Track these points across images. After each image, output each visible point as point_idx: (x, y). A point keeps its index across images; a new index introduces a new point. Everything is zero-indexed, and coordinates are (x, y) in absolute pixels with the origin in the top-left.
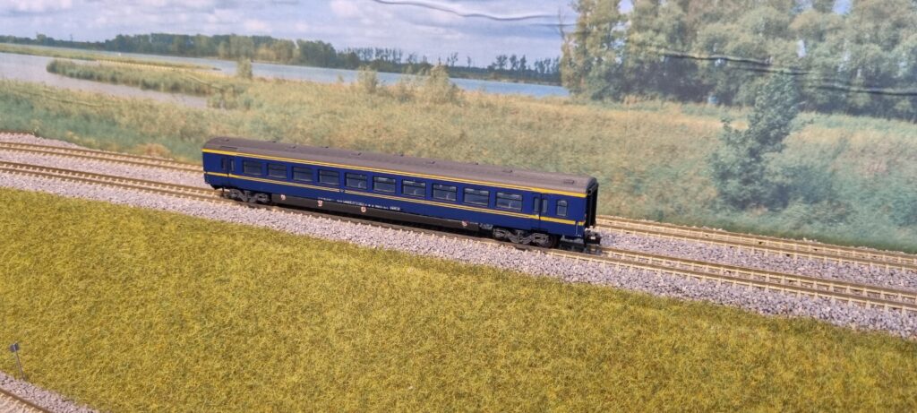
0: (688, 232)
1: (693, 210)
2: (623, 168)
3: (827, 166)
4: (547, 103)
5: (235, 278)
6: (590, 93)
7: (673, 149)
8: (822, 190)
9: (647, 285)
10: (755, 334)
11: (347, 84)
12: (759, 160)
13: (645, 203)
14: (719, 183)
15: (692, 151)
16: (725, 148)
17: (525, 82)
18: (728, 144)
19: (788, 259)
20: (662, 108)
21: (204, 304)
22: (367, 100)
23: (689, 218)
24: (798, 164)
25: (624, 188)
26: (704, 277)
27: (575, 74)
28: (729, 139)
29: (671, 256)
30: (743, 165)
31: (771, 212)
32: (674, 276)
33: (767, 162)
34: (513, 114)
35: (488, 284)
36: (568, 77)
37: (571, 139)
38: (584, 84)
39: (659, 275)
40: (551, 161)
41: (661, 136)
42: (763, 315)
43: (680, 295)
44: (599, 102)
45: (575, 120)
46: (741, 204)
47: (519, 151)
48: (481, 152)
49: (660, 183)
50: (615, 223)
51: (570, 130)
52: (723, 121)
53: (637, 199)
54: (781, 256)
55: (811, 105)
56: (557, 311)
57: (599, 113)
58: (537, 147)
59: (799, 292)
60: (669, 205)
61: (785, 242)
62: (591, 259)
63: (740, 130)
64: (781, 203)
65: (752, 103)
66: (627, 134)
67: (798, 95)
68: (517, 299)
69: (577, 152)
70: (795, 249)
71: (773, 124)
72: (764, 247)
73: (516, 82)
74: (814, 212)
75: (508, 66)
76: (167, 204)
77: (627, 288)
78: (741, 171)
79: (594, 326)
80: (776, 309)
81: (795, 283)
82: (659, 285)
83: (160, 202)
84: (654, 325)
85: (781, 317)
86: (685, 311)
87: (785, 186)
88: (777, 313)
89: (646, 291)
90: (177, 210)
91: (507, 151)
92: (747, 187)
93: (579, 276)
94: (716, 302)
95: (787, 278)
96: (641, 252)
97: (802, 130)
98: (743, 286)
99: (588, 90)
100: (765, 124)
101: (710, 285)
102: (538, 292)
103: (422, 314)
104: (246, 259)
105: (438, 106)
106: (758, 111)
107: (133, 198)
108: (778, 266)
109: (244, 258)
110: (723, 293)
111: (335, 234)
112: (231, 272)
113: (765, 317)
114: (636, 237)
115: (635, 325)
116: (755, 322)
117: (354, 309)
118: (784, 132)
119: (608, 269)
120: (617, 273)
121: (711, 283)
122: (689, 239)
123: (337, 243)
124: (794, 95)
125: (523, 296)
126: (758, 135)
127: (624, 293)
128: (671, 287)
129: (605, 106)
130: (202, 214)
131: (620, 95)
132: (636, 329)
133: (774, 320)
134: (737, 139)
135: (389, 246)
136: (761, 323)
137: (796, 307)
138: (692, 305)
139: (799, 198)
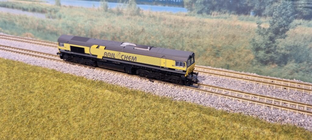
0: (238, 76)
1: (243, 65)
2: (211, 45)
3: (306, 46)
4: (178, 15)
5: (36, 91)
6: (196, 11)
7: (234, 37)
8: (304, 57)
9: (213, 103)
10: (264, 133)
11: (96, 8)
12: (274, 42)
13: (221, 60)
14: (255, 53)
15: (243, 38)
16: (258, 36)
17: (168, 6)
18: (259, 34)
19: (285, 90)
20: (229, 18)
21: (23, 102)
22: (104, 15)
23: (241, 68)
24: (292, 45)
25: (212, 54)
26: (241, 100)
27: (190, 2)
28: (260, 32)
29: (228, 88)
30: (266, 44)
31: (279, 67)
32: (226, 99)
33: (278, 43)
34: (163, 20)
35: (138, 99)
36: (187, 3)
37: (188, 33)
38: (194, 7)
39: (219, 98)
40: (180, 41)
41: (229, 30)
42: (269, 122)
43: (228, 109)
44: (201, 15)
46: (265, 63)
47: (166, 37)
48: (151, 37)
49: (228, 52)
50: (206, 70)
51: (188, 28)
52: (257, 24)
53: (217, 59)
54: (281, 89)
55: (300, 16)
56: (167, 115)
57: (201, 20)
58: (174, 35)
59: (289, 110)
60: (232, 62)
61: (285, 81)
62: (188, 89)
63: (265, 28)
64: (284, 63)
65: (271, 15)
66: (213, 30)
67: (294, 11)
68: (150, 107)
69: (191, 37)
70: (289, 85)
71: (281, 25)
72: (274, 84)
73: (164, 6)
74: (299, 67)
76: (19, 58)
77: (203, 104)
78: (265, 47)
79: (184, 124)
80: (276, 119)
81: (287, 104)
82: (219, 103)
83: (17, 57)
84: (213, 125)
85: (278, 124)
86: (229, 118)
87: (286, 54)
88: (276, 121)
89: (212, 106)
90: (22, 61)
91: (162, 37)
92: (268, 54)
93: (181, 97)
94: (246, 114)
95: (283, 102)
96: (214, 85)
97: (295, 28)
98: (260, 106)
99: (196, 9)
100: (278, 25)
101: (244, 105)
102: (160, 105)
103: (109, 112)
104: (42, 83)
105: (132, 17)
106: (274, 19)
107: (7, 55)
108: (280, 94)
109: (41, 83)
110: (249, 109)
111: (80, 73)
112: (35, 89)
113: (269, 123)
114: (213, 77)
115: (204, 124)
116: (264, 125)
117: (81, 108)
118: (286, 29)
119: (196, 94)
120: (199, 96)
121: (244, 103)
122: (238, 79)
123: (79, 78)
124: (292, 11)
125: (153, 106)
126: (274, 30)
127: (201, 107)
128: (224, 105)
129: (203, 17)
130: (30, 63)
131: (210, 12)
132: (204, 126)
133: (274, 125)
134: (264, 32)
135: (100, 79)
136: (267, 126)
137: (286, 118)
138: (233, 115)
139: (292, 60)
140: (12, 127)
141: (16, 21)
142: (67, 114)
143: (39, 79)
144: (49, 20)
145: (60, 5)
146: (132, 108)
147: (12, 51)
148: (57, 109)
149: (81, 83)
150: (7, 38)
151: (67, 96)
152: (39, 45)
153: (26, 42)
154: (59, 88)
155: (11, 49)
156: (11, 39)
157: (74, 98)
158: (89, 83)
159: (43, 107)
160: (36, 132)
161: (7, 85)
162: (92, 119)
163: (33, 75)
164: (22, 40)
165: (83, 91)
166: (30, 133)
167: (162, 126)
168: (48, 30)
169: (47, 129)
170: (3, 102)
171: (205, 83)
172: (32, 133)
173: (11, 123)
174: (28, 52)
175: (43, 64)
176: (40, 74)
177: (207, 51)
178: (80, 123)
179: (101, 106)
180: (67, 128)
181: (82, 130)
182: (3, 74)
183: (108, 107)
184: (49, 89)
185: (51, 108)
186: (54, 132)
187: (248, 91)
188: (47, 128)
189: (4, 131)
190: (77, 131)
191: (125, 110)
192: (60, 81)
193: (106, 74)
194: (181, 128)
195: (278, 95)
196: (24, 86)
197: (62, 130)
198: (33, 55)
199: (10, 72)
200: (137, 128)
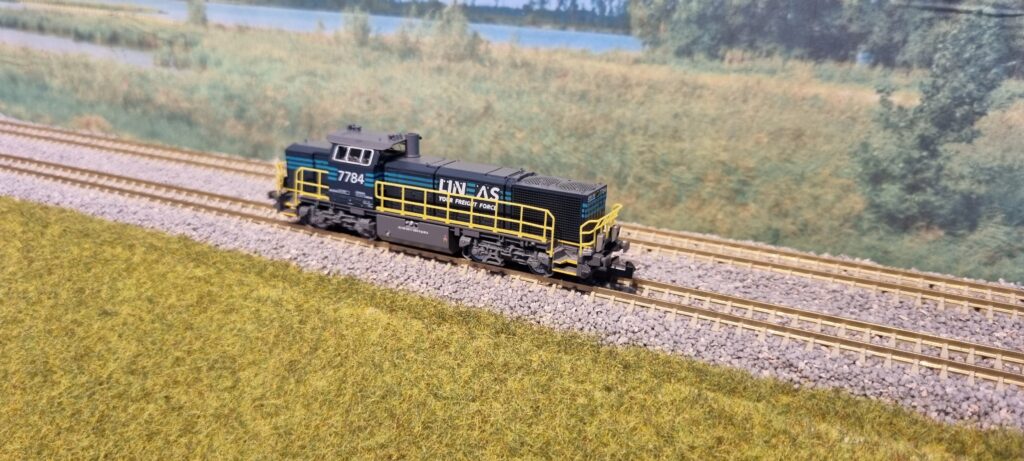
0: (814, 265)
1: (826, 230)
2: (723, 163)
4: (608, 60)
5: (125, 310)
6: (673, 46)
7: (798, 135)
9: (741, 354)
10: (923, 457)
11: (329, 33)
12: (934, 154)
13: (752, 215)
14: (868, 190)
15: (829, 139)
16: (882, 132)
17: (578, 29)
18: (885, 128)
19: (978, 316)
20: (783, 70)
21: (78, 347)
22: (356, 56)
23: (819, 241)
24: (995, 164)
25: (723, 193)
26: (837, 345)
27: (652, 16)
28: (887, 120)
29: (783, 305)
30: (909, 161)
31: (949, 238)
32: (786, 342)
33: (948, 158)
34: (559, 77)
35: (483, 340)
36: (641, 20)
37: (645, 116)
38: (664, 31)
39: (762, 338)
40: (614, 149)
41: (781, 113)
42: (938, 419)
43: (795, 377)
44: (686, 60)
45: (650, 87)
46: (900, 223)
47: (566, 134)
48: (513, 135)
49: (777, 187)
50: (703, 246)
51: (642, 104)
52: (880, 91)
53: (740, 209)
54: (965, 311)
56: (588, 394)
57: (687, 78)
58: (594, 128)
59: (1001, 379)
60: (789, 220)
61: (971, 285)
62: (653, 306)
63: (907, 106)
64: (966, 224)
65: (927, 63)
66: (727, 111)
67: (1005, 50)
68: (525, 368)
69: (653, 136)
70: (989, 298)
71: (961, 97)
72: (938, 294)
73: (564, 28)
74: (1018, 240)
75: (552, 5)
76: (64, 197)
77: (706, 359)
78: (904, 172)
79: (645, 425)
80: (961, 410)
81: (992, 362)
82: (760, 356)
83: (56, 194)
84: (745, 429)
85: (969, 427)
86: (801, 407)
87: (974, 196)
88: (962, 418)
89: (737, 366)
90: (73, 207)
91: (551, 133)
92: (913, 196)
93: (630, 334)
94: (856, 392)
95: (978, 352)
96: (738, 295)
97: (1008, 107)
98: (902, 365)
99: (670, 43)
100: (948, 98)
101: (846, 361)
102: (561, 358)
103: (379, 383)
104: (144, 283)
105: (453, 65)
106: (937, 76)
107: (23, 187)
108: (961, 328)
109: (142, 281)
110: (867, 376)
111: (275, 249)
112: (121, 301)
113: (940, 426)
114: (733, 269)
115: (714, 426)
116: (922, 433)
117: (282, 369)
118: (978, 110)
119: (679, 324)
120: (692, 332)
121: (848, 357)
122: (815, 277)
123: (273, 265)
124: (998, 51)
125: (535, 365)
126: (934, 115)
127: (701, 367)
128: (780, 361)
129: (695, 67)
130: (103, 213)
131: (717, 51)
132: (715, 434)
133: (956, 432)
134: (900, 121)
135: (348, 272)
136: (934, 435)
137: (996, 408)
138: (813, 396)
139: (994, 216)
140: (39, 431)
141: (51, 74)
142: (233, 387)
143: (135, 269)
144: (165, 72)
145: (204, 21)
146: (462, 371)
147: (39, 174)
148: (199, 370)
149: (281, 284)
150: (21, 130)
151: (232, 326)
152: (129, 156)
153: (86, 145)
154: (204, 301)
155: (33, 167)
156: (32, 136)
157: (256, 334)
158: (311, 285)
159: (148, 363)
160: (122, 449)
161: (21, 289)
162: (320, 408)
163: (113, 256)
164: (72, 138)
165: (287, 310)
166: (102, 455)
167: (567, 432)
168: (160, 108)
169: (162, 439)
170: (7, 347)
171: (707, 287)
172: (111, 454)
173: (36, 418)
174: (94, 179)
175: (148, 218)
176: (140, 250)
177: (707, 184)
178: (281, 420)
179: (353, 361)
180: (232, 437)
181: (287, 445)
182: (10, 251)
183: (378, 367)
184: (170, 301)
185: (178, 369)
186: (187, 452)
187: (853, 316)
188: (162, 435)
189: (9, 447)
190: (269, 449)
191: (436, 376)
192: (210, 276)
193: (365, 254)
194: (636, 438)
195: (955, 331)
196: (84, 293)
197: (216, 444)
198: (112, 189)
199: (33, 243)
200: (481, 440)
